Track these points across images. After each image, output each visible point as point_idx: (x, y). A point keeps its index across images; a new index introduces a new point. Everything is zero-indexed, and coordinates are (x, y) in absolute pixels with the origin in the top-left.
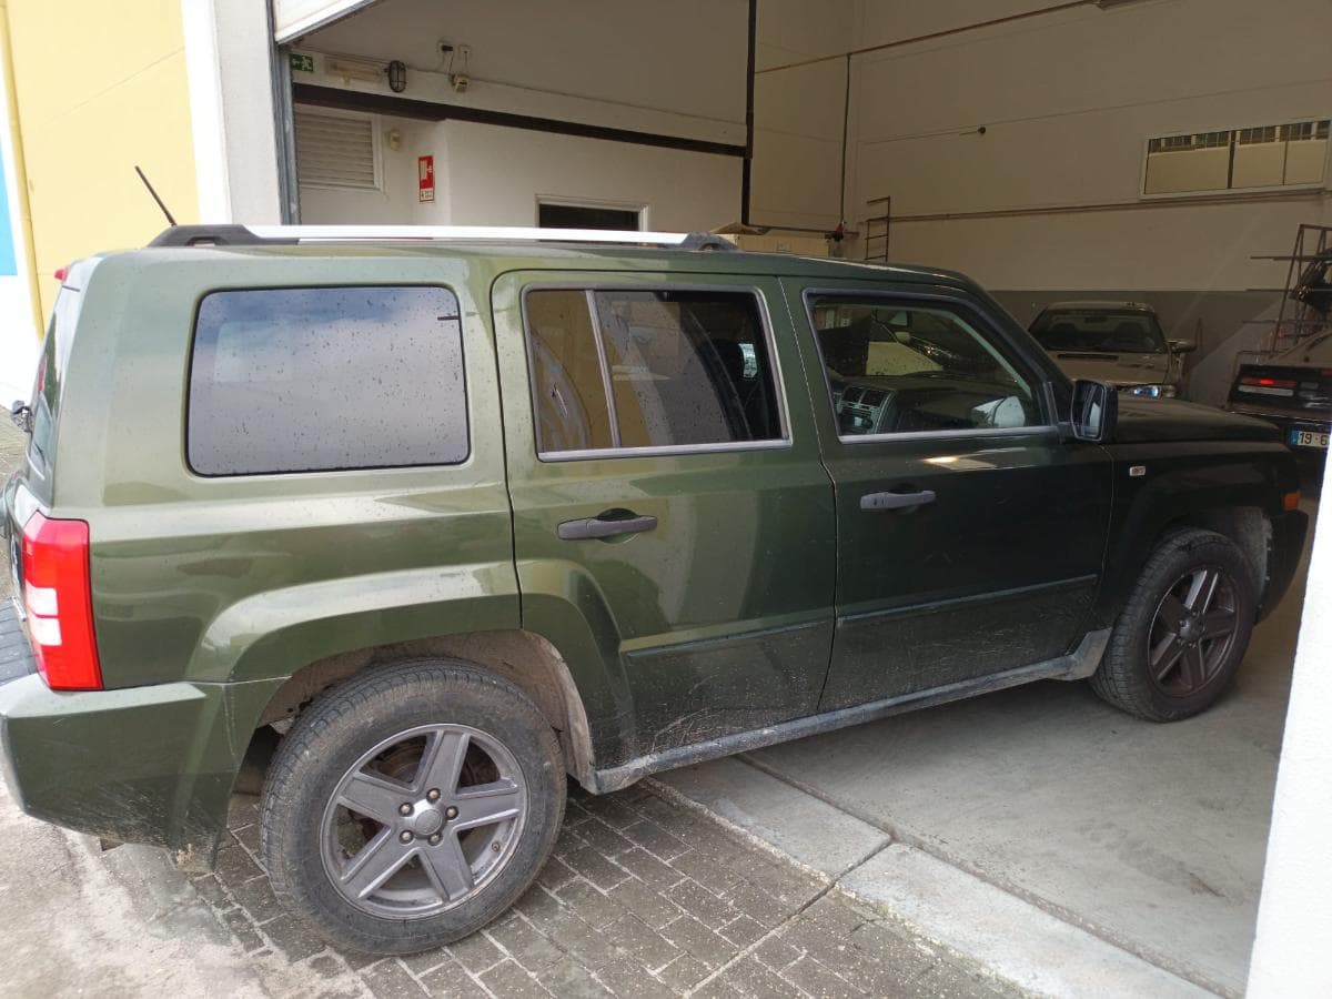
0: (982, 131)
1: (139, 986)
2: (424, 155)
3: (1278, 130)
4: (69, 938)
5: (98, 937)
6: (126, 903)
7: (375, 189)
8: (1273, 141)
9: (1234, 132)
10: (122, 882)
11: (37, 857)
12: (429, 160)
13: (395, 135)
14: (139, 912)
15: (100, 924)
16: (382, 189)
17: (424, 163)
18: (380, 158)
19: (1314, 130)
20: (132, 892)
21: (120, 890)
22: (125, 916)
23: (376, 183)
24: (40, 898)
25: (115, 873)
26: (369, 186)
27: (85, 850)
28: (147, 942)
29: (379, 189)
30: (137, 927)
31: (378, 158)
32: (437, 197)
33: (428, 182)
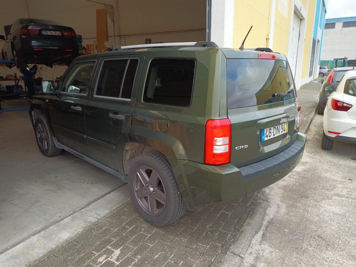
1: (280, 197)
4: (283, 210)
5: (278, 207)
6: (268, 209)
10: (265, 213)
11: (273, 232)
14: (269, 206)
15: (276, 209)
20: (266, 210)
21: (267, 212)
22: (271, 207)
24: (281, 223)
25: (264, 216)
27: (263, 227)
28: (273, 201)
30: (271, 204)
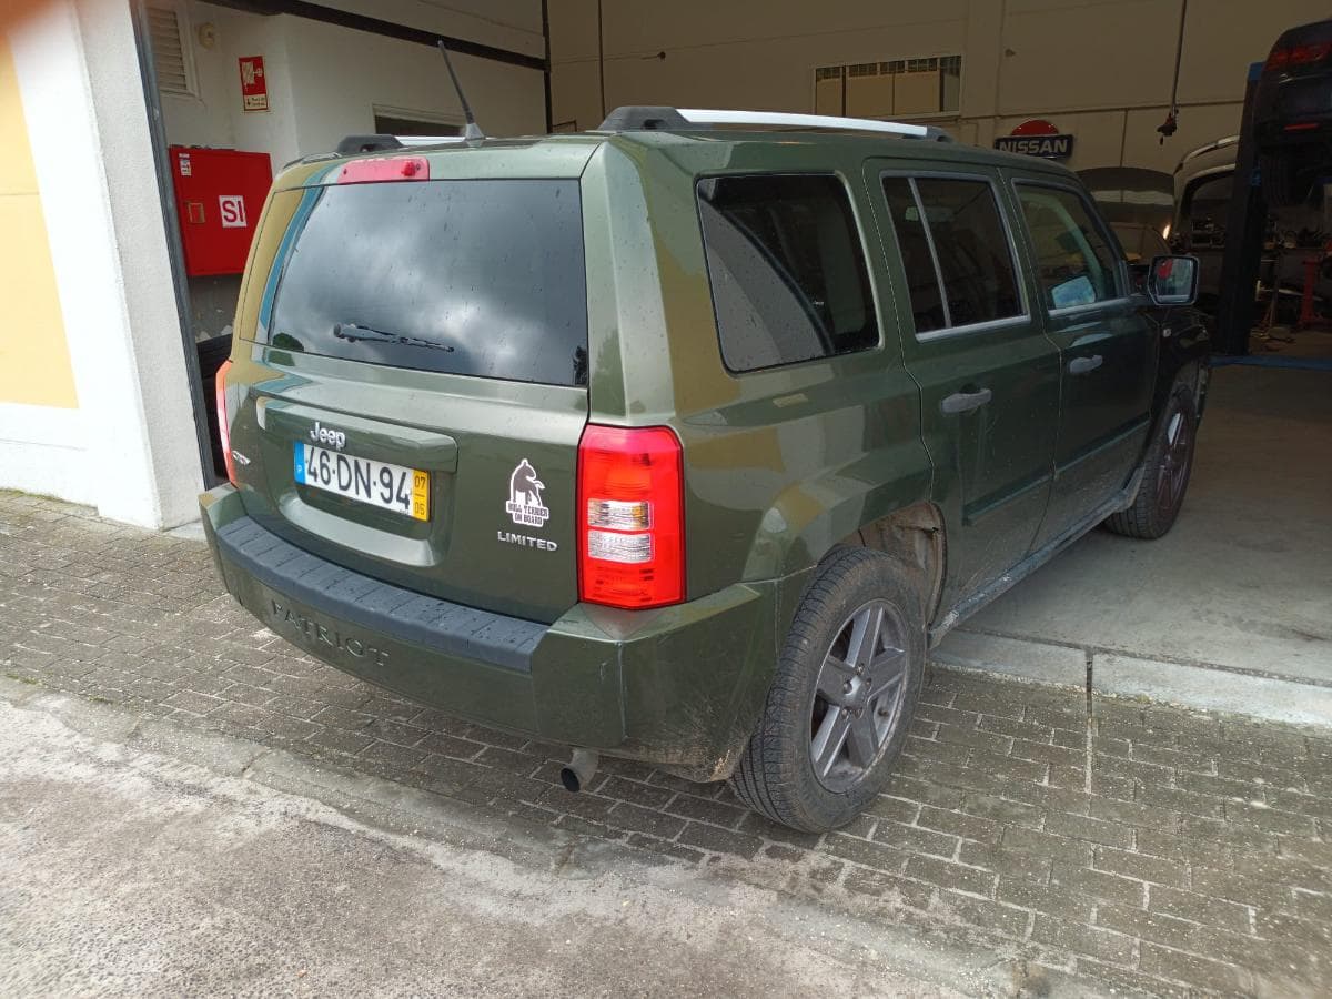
0: (662, 55)
2: (247, 55)
3: (879, 67)
7: (189, 95)
8: (875, 74)
9: (844, 68)
12: (258, 62)
13: (209, 30)
16: (197, 94)
17: (249, 66)
18: (191, 57)
19: (906, 67)
23: (189, 87)
26: (182, 90)
29: (193, 95)
31: (189, 58)
32: (270, 102)
33: (258, 87)
